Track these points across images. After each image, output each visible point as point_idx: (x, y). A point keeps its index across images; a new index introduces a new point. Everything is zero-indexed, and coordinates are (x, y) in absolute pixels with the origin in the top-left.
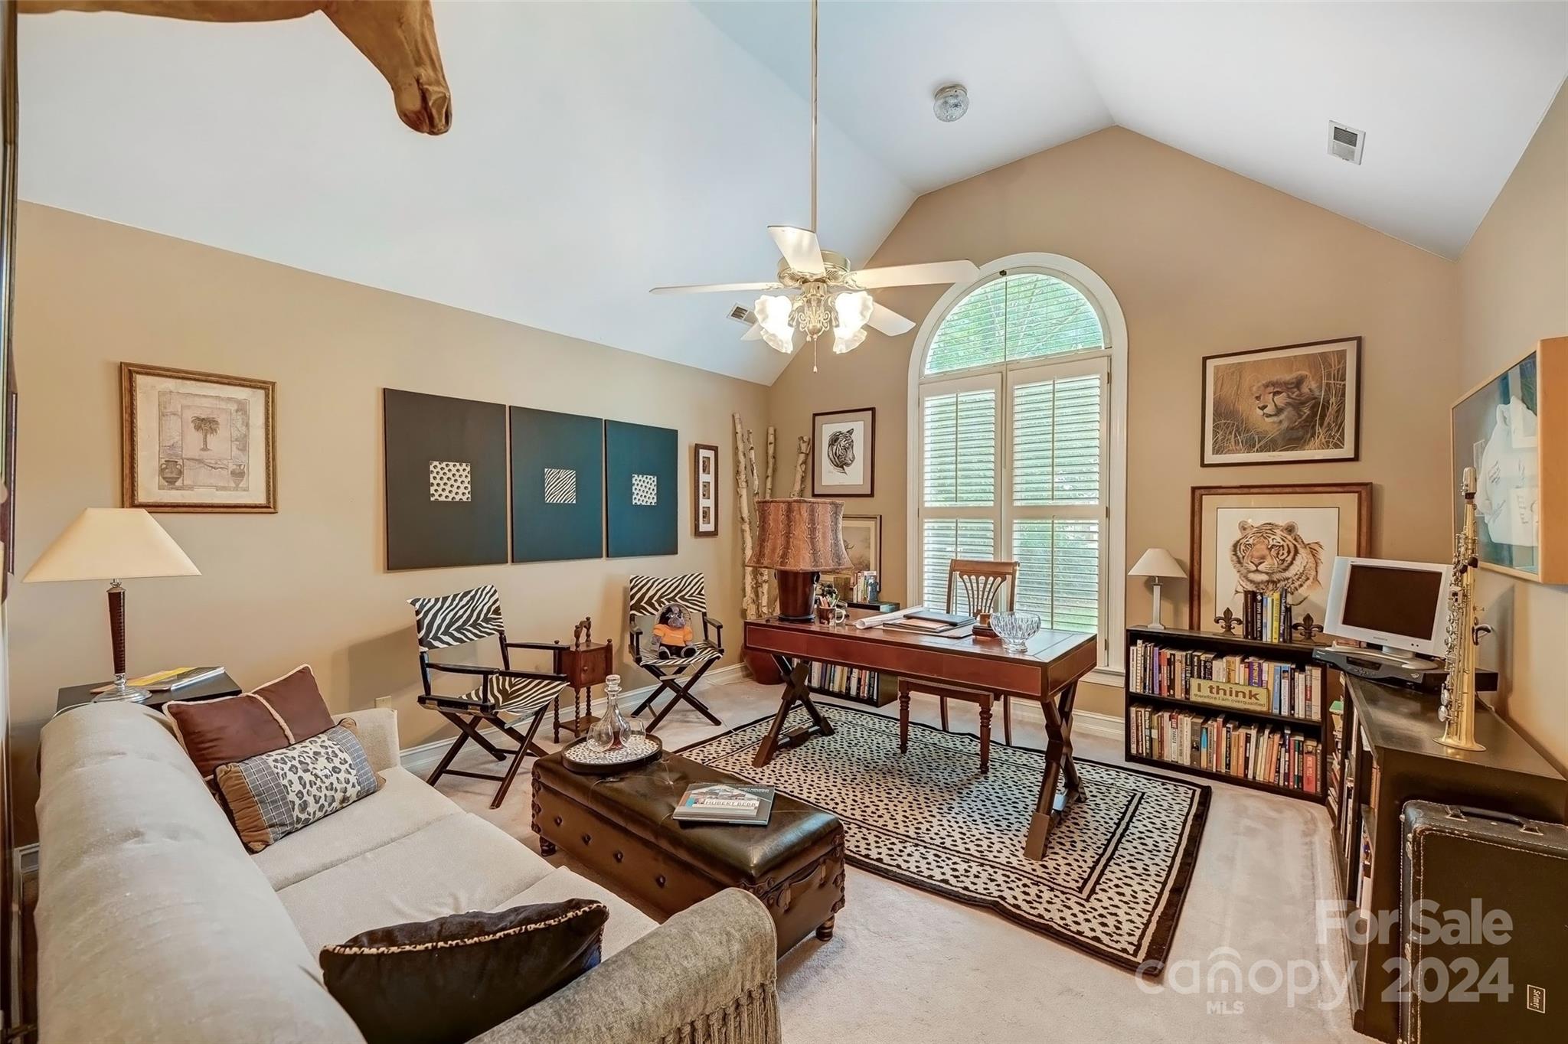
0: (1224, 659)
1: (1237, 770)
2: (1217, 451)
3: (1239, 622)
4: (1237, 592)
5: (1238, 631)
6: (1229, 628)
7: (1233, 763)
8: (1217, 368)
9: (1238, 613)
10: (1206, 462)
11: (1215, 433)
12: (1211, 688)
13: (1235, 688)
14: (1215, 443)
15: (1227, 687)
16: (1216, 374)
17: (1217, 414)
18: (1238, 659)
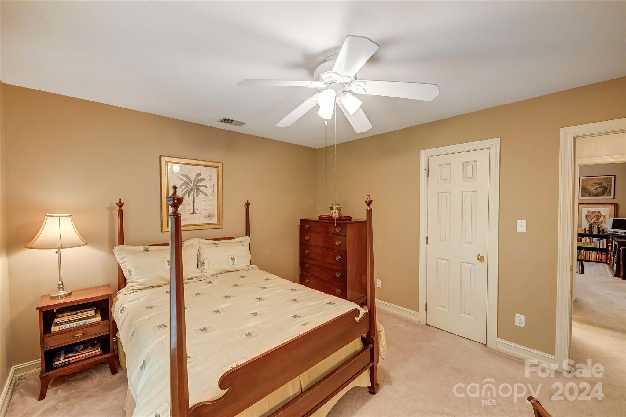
0: (585, 238)
1: (587, 259)
2: (582, 196)
3: (588, 230)
4: (587, 225)
5: (588, 232)
6: (585, 232)
7: (587, 257)
8: (582, 179)
9: (588, 229)
10: (580, 198)
11: (582, 192)
12: (582, 243)
13: (587, 243)
14: (582, 194)
15: (585, 243)
16: (582, 180)
17: (582, 189)
18: (588, 238)
